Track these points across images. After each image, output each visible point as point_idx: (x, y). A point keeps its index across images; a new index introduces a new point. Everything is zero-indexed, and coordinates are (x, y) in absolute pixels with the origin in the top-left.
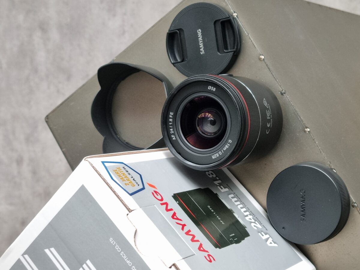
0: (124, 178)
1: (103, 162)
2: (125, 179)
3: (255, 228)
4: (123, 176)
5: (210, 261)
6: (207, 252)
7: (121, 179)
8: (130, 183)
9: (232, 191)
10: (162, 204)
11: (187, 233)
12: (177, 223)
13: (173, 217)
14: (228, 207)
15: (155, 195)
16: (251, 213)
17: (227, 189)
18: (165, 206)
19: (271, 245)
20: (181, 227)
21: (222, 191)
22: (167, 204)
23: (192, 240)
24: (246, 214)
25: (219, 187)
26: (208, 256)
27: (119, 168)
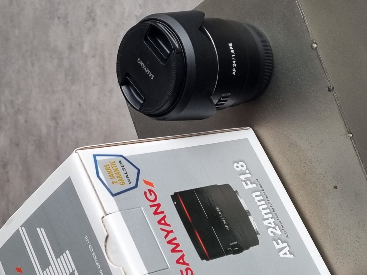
0: (114, 175)
1: (95, 156)
2: (115, 176)
3: (272, 235)
4: (114, 173)
6: (188, 264)
7: (109, 176)
8: (119, 180)
9: (261, 187)
10: (151, 206)
11: (170, 242)
12: (162, 229)
13: (159, 222)
14: (246, 207)
15: (148, 194)
16: (275, 216)
17: (254, 186)
18: (155, 208)
19: (285, 256)
20: (166, 233)
21: (246, 187)
22: (159, 205)
23: (173, 251)
24: (266, 217)
25: (244, 183)
26: (187, 269)
27: (113, 163)
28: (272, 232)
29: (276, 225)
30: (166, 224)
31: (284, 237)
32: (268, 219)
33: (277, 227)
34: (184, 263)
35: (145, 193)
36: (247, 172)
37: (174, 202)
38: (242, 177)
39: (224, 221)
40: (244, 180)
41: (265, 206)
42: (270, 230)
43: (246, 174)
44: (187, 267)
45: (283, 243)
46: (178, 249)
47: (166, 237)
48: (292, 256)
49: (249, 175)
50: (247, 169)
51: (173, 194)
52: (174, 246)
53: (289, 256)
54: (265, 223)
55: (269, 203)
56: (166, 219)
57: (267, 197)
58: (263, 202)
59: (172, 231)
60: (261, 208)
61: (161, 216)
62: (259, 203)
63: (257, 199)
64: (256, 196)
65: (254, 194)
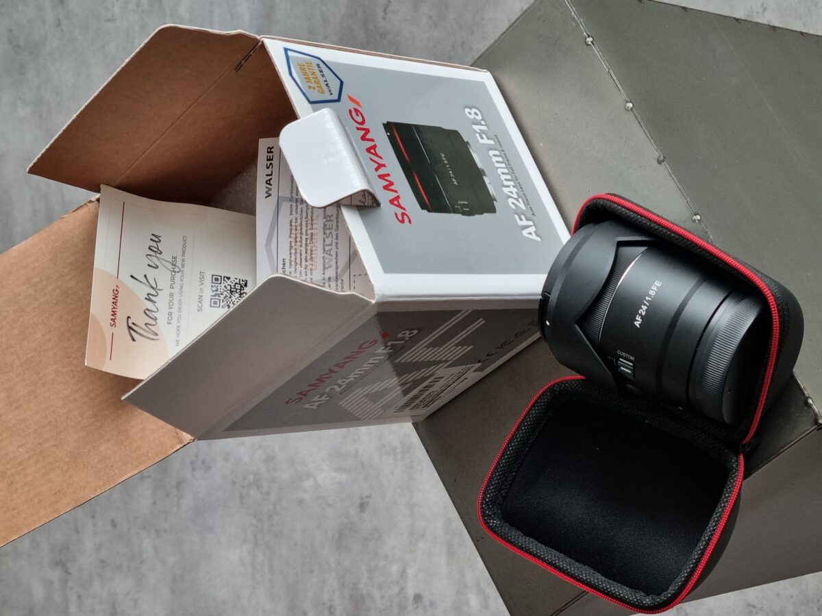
0: (311, 79)
1: (286, 50)
2: (313, 80)
3: (513, 207)
4: (311, 76)
5: (402, 221)
6: (404, 209)
7: (305, 78)
8: (317, 87)
9: (501, 147)
10: (358, 129)
11: (381, 177)
12: (371, 159)
13: (368, 150)
14: (480, 165)
15: (354, 114)
16: (519, 186)
17: (491, 142)
18: (363, 132)
19: (529, 236)
20: (376, 165)
21: (481, 141)
22: (367, 131)
23: (386, 188)
24: (506, 183)
25: (478, 135)
26: (403, 214)
27: (309, 64)
28: (513, 203)
29: (519, 197)
30: (376, 154)
31: (529, 214)
32: (508, 186)
33: (520, 200)
34: (399, 206)
35: (350, 111)
36: (483, 123)
37: (387, 132)
38: (476, 128)
39: (450, 172)
40: (479, 131)
41: (506, 171)
42: (510, 201)
43: (481, 125)
44: (404, 211)
45: (527, 220)
46: (392, 187)
47: (377, 169)
48: (538, 239)
49: (485, 128)
50: (482, 120)
51: (385, 122)
52: (387, 183)
53: (534, 237)
54: (505, 190)
55: (511, 168)
56: (376, 149)
57: (508, 160)
58: (503, 165)
59: (384, 166)
60: (500, 171)
61: (370, 144)
62: (497, 165)
63: (494, 159)
64: (494, 155)
65: (491, 153)
